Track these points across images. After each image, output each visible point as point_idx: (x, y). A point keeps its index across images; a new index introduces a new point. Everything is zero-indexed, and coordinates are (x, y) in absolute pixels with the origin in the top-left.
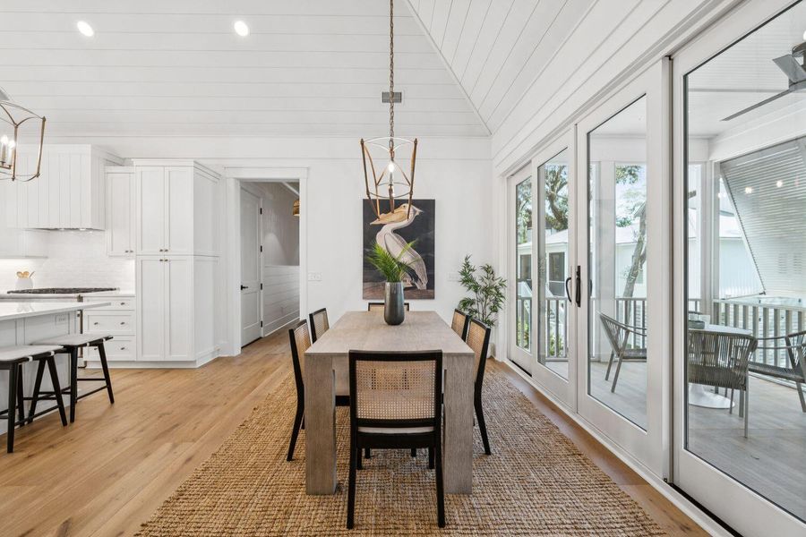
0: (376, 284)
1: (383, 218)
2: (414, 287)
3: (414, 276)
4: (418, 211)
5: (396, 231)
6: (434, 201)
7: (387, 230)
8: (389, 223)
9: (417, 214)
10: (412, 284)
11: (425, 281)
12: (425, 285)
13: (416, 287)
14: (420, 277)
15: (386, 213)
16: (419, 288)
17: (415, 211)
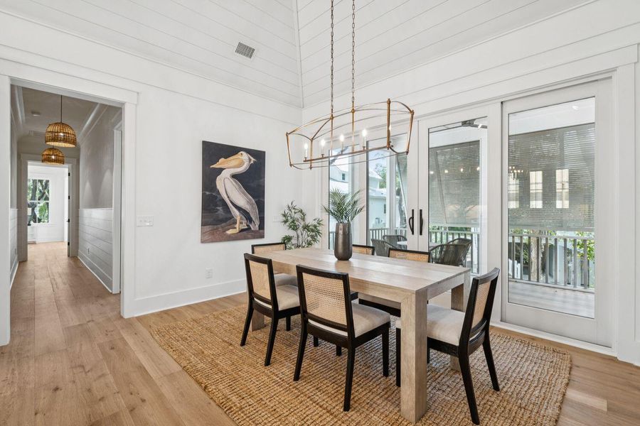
0: (215, 227)
1: (222, 163)
2: (249, 229)
3: (249, 219)
4: (253, 159)
5: (234, 176)
6: (264, 152)
7: (226, 174)
8: (228, 168)
9: (252, 162)
10: (248, 226)
11: (257, 223)
12: (257, 226)
13: (250, 228)
14: (253, 219)
15: (226, 158)
16: (253, 229)
17: (250, 160)
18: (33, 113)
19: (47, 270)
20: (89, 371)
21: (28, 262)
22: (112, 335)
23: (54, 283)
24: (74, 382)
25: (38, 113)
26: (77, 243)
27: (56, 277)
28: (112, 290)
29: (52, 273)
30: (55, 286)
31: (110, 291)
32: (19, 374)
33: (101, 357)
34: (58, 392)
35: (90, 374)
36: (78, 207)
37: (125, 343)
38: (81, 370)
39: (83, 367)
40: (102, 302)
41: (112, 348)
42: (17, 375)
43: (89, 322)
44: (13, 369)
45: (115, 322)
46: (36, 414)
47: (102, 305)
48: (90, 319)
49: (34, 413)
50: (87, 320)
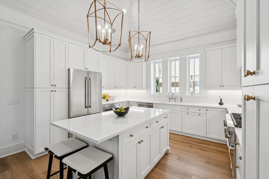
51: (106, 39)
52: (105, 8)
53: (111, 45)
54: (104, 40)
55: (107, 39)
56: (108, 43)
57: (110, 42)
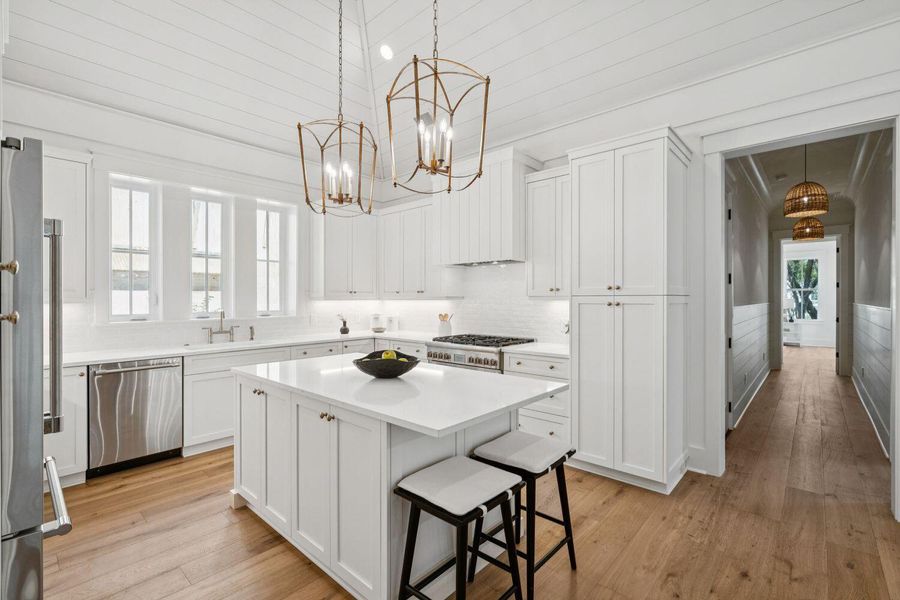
18: (778, 177)
19: (800, 390)
20: (796, 580)
21: (781, 372)
22: (858, 540)
23: (802, 410)
24: (770, 581)
25: (785, 176)
26: (851, 355)
27: (808, 402)
28: (889, 453)
29: (804, 395)
30: (801, 417)
31: (887, 455)
32: (717, 523)
33: (824, 570)
34: (745, 582)
35: (795, 585)
36: (851, 299)
37: (879, 572)
38: (787, 570)
39: (791, 567)
40: (864, 469)
41: (850, 566)
42: (714, 523)
43: (828, 495)
44: (713, 513)
45: (876, 519)
46: (711, 591)
47: (861, 474)
48: (832, 492)
49: (709, 589)
50: (827, 492)
51: (437, 158)
52: (436, 74)
53: (450, 177)
54: (434, 163)
55: (441, 161)
56: (443, 171)
57: (448, 167)
